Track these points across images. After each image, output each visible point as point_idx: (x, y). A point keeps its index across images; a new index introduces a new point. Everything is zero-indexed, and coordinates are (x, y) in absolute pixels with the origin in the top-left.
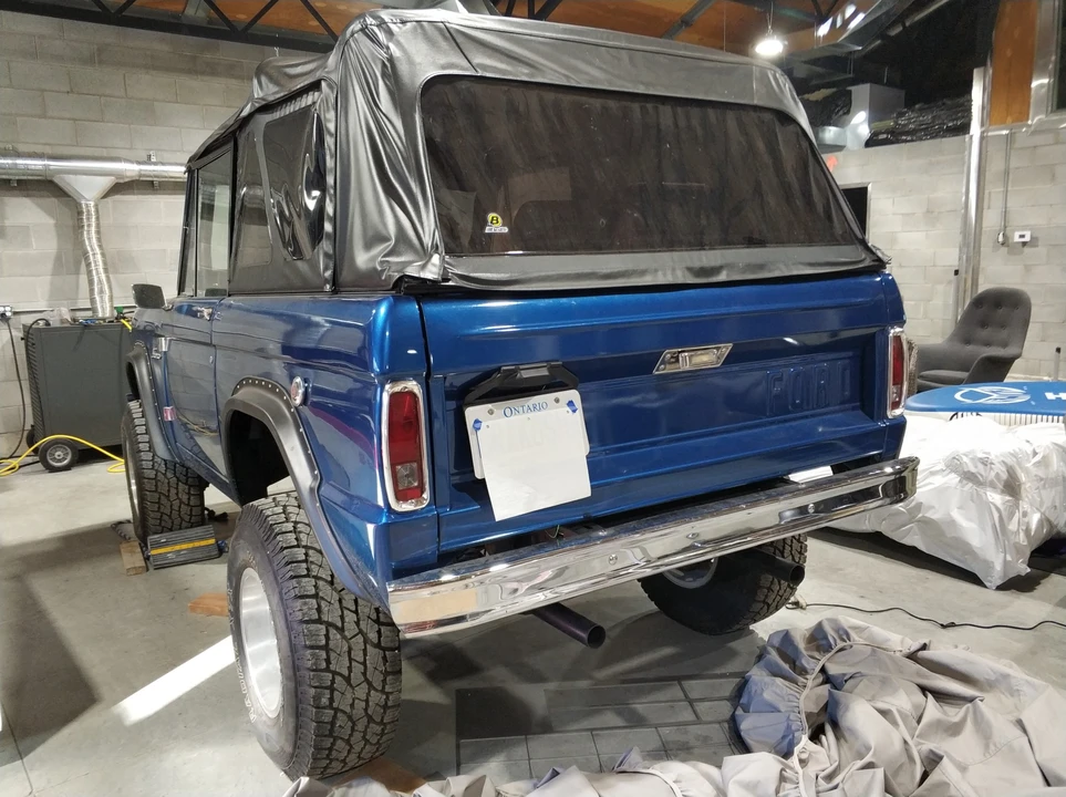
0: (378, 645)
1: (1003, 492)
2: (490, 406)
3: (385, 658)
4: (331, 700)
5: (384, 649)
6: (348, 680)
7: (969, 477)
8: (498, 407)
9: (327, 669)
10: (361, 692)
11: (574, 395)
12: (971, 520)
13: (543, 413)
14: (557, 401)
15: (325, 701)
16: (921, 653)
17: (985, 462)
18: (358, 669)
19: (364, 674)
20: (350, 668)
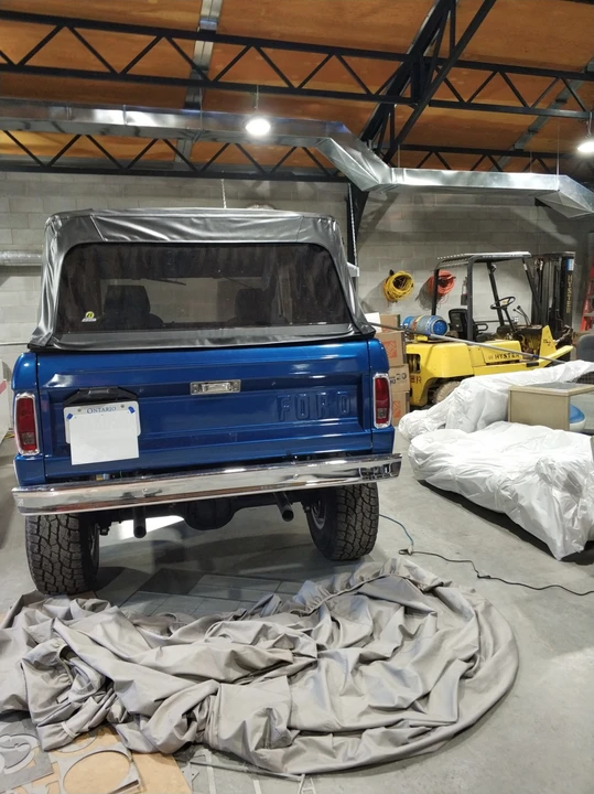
0: (66, 527)
1: (563, 490)
2: (78, 407)
3: (69, 534)
4: (39, 550)
5: (70, 530)
6: (48, 541)
7: (544, 477)
8: (84, 409)
9: (37, 534)
10: (56, 548)
11: (135, 404)
12: (543, 508)
13: (112, 412)
14: (122, 406)
15: (36, 549)
16: (439, 589)
17: (551, 467)
18: (54, 537)
19: (57, 539)
20: (49, 536)
